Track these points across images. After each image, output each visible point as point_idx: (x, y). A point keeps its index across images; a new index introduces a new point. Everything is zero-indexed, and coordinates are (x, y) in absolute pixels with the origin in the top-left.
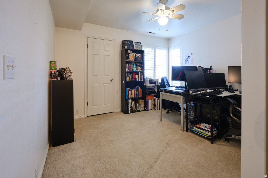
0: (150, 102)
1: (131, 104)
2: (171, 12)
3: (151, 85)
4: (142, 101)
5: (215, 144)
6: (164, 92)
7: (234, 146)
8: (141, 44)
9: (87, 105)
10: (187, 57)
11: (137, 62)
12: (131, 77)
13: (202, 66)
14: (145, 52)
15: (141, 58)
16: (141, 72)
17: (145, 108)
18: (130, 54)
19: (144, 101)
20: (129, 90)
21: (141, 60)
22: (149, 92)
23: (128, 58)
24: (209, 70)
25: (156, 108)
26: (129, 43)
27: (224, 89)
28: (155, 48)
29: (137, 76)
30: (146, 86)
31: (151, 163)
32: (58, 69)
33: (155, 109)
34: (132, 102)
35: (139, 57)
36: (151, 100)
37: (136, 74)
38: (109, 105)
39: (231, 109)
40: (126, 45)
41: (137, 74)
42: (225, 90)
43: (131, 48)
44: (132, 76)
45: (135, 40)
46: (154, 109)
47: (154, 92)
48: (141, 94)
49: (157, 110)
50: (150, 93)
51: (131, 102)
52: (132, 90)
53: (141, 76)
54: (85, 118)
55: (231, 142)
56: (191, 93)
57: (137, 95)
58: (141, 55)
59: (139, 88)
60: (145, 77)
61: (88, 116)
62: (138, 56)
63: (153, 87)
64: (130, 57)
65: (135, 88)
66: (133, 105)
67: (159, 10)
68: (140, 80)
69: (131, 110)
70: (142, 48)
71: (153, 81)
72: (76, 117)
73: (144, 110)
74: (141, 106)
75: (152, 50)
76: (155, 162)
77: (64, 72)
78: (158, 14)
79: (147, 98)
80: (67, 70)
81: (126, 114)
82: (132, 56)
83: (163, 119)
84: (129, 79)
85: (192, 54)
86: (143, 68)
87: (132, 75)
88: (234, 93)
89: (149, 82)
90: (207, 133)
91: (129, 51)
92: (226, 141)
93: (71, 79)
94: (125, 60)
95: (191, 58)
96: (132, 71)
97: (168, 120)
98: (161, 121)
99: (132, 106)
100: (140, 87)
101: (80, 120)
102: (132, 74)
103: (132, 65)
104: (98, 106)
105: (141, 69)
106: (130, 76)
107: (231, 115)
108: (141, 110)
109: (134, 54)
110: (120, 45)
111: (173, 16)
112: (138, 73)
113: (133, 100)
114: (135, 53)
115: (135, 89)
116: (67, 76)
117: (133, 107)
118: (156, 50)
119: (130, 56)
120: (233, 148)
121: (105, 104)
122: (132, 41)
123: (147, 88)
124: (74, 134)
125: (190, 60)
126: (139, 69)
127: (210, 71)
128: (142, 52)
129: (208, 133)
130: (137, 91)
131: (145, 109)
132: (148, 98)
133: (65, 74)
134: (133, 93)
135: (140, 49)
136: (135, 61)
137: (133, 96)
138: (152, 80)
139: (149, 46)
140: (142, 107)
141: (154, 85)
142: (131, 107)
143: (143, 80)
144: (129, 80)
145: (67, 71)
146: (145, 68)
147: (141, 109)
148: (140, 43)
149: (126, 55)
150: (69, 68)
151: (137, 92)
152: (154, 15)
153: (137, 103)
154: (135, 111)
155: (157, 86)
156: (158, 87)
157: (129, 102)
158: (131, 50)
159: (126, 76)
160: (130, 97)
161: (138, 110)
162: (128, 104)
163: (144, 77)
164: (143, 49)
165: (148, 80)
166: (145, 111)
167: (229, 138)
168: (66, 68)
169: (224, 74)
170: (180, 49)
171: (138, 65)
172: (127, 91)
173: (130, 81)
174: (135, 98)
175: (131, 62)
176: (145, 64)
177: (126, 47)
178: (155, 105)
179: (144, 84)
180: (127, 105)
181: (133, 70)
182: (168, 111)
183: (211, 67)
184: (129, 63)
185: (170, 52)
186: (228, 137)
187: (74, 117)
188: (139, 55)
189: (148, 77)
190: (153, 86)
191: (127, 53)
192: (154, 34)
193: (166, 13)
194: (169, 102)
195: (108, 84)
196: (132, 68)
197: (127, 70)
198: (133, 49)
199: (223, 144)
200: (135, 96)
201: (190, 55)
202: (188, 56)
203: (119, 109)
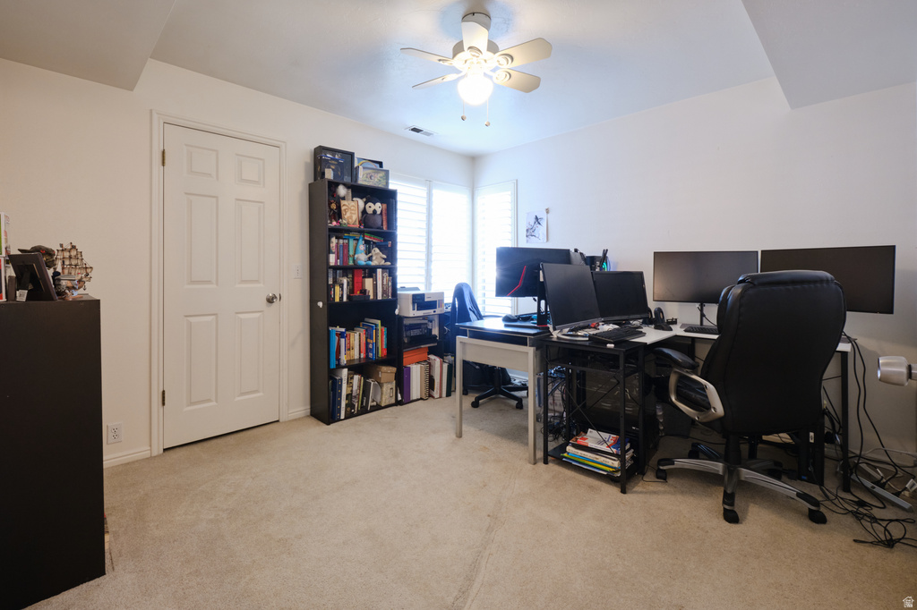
0: (416, 373)
1: (350, 385)
2: (503, 60)
3: (421, 313)
4: (387, 373)
5: (632, 493)
6: (470, 337)
7: (682, 493)
8: (385, 167)
9: (164, 404)
10: (532, 220)
11: (368, 233)
12: (348, 285)
13: (580, 250)
14: (399, 198)
15: (384, 217)
16: (384, 268)
17: (399, 395)
18: (343, 202)
19: (394, 369)
20: (341, 335)
21: (385, 223)
22: (412, 337)
23: (338, 214)
24: (598, 263)
25: (436, 393)
26: (342, 158)
27: (641, 321)
28: (429, 183)
29: (368, 283)
30: (401, 318)
31: (450, 600)
32: (14, 251)
33: (433, 397)
34: (352, 378)
35: (379, 212)
36: (419, 365)
37: (365, 273)
38: (261, 394)
39: (673, 380)
40: (329, 167)
41: (370, 276)
42: (643, 323)
43: (347, 179)
44: (351, 283)
45: (363, 150)
46: (431, 396)
47: (428, 337)
48: (384, 347)
49: (440, 397)
50: (416, 342)
51: (350, 379)
52: (352, 334)
53: (385, 283)
54: (151, 458)
55: (671, 481)
56: (558, 338)
57: (371, 350)
58: (385, 206)
59: (376, 325)
60: (399, 286)
61: (165, 450)
62: (375, 212)
63: (426, 321)
64: (343, 212)
65: (363, 325)
66: (355, 387)
67: (466, 47)
68: (380, 297)
69: (350, 405)
70: (387, 183)
71: (426, 300)
72: (112, 457)
73: (393, 401)
74: (384, 389)
75: (421, 191)
76: (464, 592)
77: (51, 264)
78: (458, 62)
79: (404, 360)
80: (67, 254)
81: (328, 424)
82: (352, 209)
83: (465, 428)
84: (340, 293)
85: (547, 211)
86: (391, 254)
87: (353, 278)
88: (671, 330)
89: (413, 303)
90: (608, 460)
91: (342, 191)
92: (658, 478)
93: (85, 298)
94: (327, 223)
95: (544, 223)
96: (351, 263)
97: (483, 429)
98: (460, 435)
99: (352, 391)
100: (379, 322)
101: (128, 468)
102: (350, 276)
103: (352, 243)
104: (214, 403)
105: (385, 257)
106: (345, 281)
107: (673, 399)
108: (383, 405)
109: (361, 203)
110: (306, 163)
111: (508, 76)
112: (376, 272)
113: (355, 368)
114: (362, 198)
115: (362, 331)
116: (64, 283)
117: (355, 397)
118: (435, 192)
119: (343, 208)
120: (680, 497)
121: (242, 394)
122: (352, 155)
123: (406, 326)
124: (107, 538)
125: (541, 230)
126: (378, 258)
127: (600, 267)
128: (387, 197)
129: (610, 462)
130: (369, 336)
131: (400, 398)
132: (407, 357)
133: (56, 274)
134: (353, 345)
135: (381, 185)
136: (365, 227)
137: (355, 354)
138: (422, 296)
139: (411, 176)
140: (387, 392)
141: (430, 312)
142: (347, 396)
143: (392, 296)
144: (342, 297)
145: (67, 262)
146: (400, 255)
147: (384, 399)
148: (380, 164)
149: (330, 204)
150: (74, 247)
151: (369, 340)
152: (446, 64)
153: (370, 381)
154: (364, 410)
155: (440, 315)
156: (443, 319)
157: (341, 380)
158: (345, 185)
159: (331, 282)
160: (344, 359)
161: (375, 403)
162: (335, 386)
163: (394, 284)
164: (391, 187)
165: (408, 295)
166: (399, 407)
167: (665, 468)
168: (61, 245)
169: (641, 274)
170: (510, 193)
171: (374, 243)
172: (335, 339)
173: (345, 299)
174: (362, 362)
175: (349, 231)
176: (399, 239)
177: (329, 174)
178: (431, 383)
179: (397, 312)
180: (332, 390)
181: (354, 261)
182: (478, 399)
183: (605, 252)
184: (339, 232)
185: (479, 200)
186: (663, 465)
187: (104, 458)
188: (378, 207)
189: (407, 286)
190: (424, 317)
191: (333, 196)
192: (428, 134)
193: (485, 61)
194: (477, 367)
195: (257, 315)
196: (351, 253)
197: (332, 259)
198: (353, 183)
199: (651, 488)
200: (362, 356)
201: (542, 215)
202: (537, 218)
203: (302, 408)
